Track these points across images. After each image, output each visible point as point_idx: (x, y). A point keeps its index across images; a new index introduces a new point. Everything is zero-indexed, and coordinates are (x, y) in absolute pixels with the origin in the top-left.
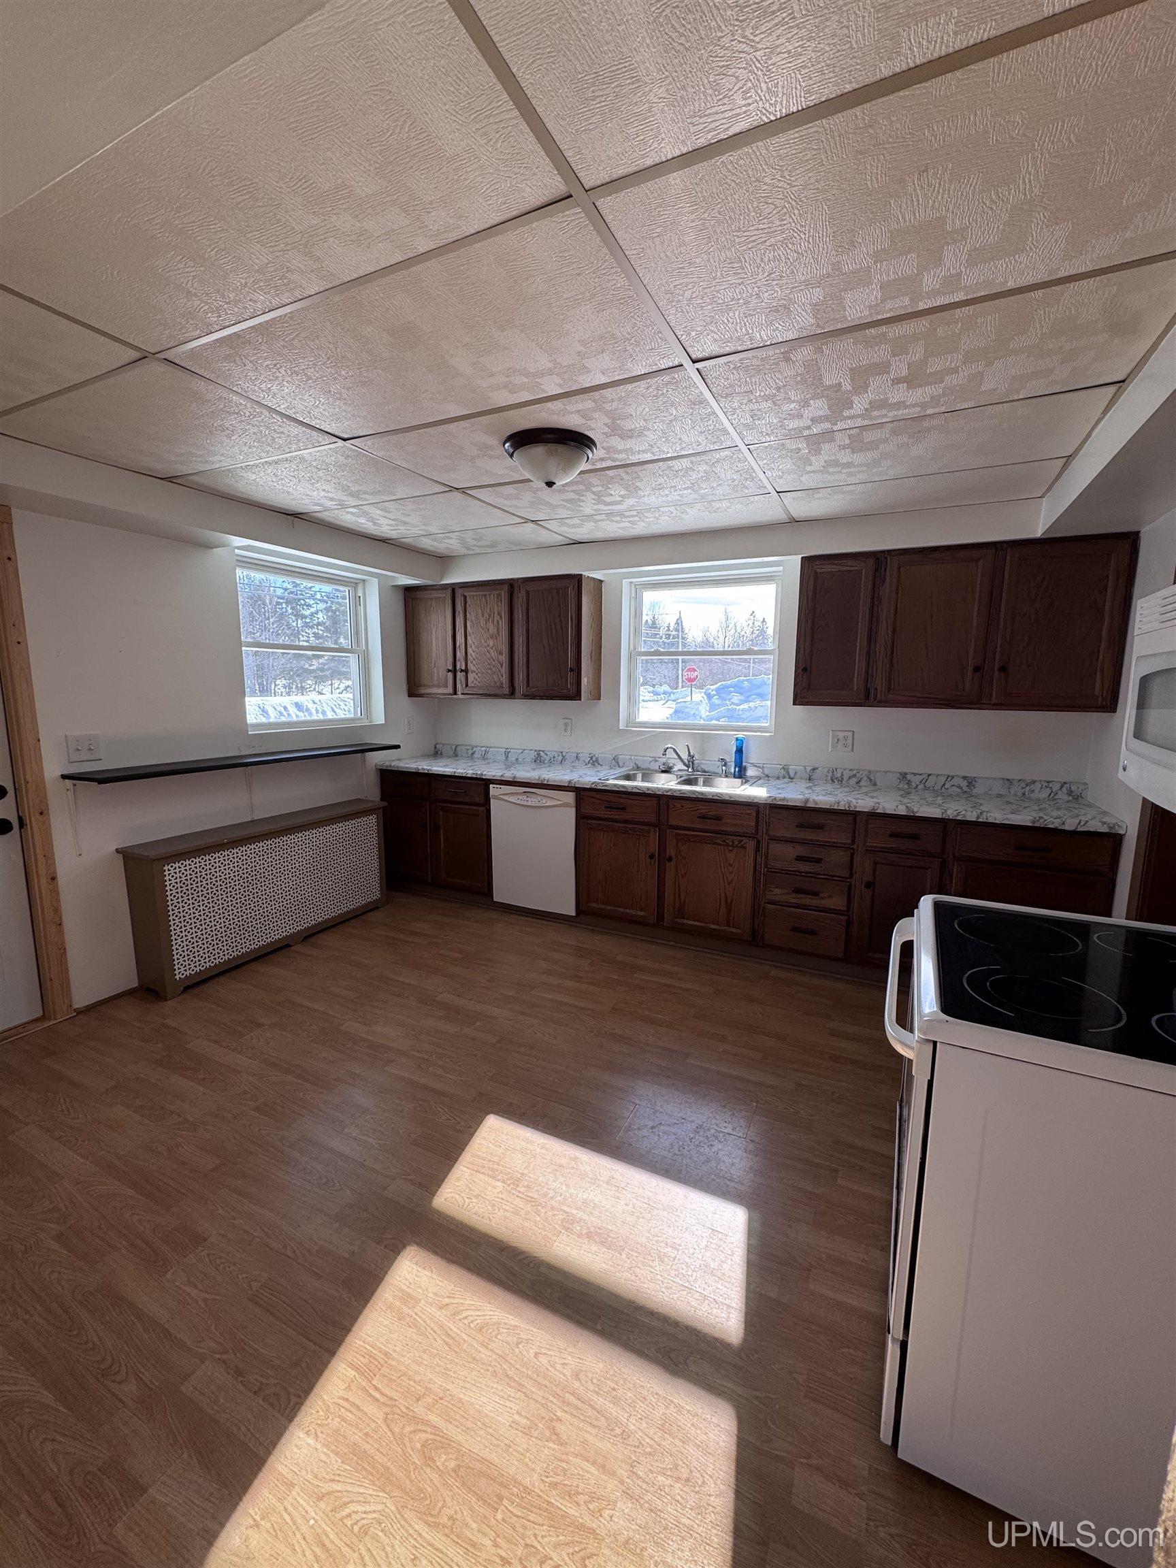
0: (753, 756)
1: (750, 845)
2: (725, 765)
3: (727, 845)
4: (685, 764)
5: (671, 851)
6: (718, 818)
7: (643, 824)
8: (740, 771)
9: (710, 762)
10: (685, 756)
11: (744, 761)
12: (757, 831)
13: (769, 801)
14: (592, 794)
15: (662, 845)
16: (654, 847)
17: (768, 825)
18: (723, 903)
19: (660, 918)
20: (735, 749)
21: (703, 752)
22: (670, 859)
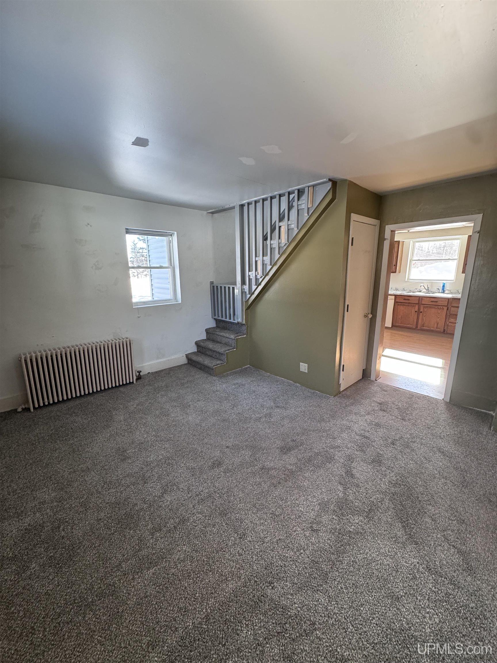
0: (447, 287)
1: (445, 308)
2: (439, 290)
3: (439, 308)
4: (426, 290)
5: (422, 310)
6: (437, 302)
7: (414, 303)
8: (443, 292)
9: (434, 289)
10: (426, 288)
11: (445, 288)
12: (448, 305)
13: (452, 297)
14: (400, 296)
15: (419, 309)
16: (416, 309)
17: (451, 303)
18: (436, 322)
19: (417, 327)
20: (442, 285)
21: (432, 286)
22: (421, 312)
